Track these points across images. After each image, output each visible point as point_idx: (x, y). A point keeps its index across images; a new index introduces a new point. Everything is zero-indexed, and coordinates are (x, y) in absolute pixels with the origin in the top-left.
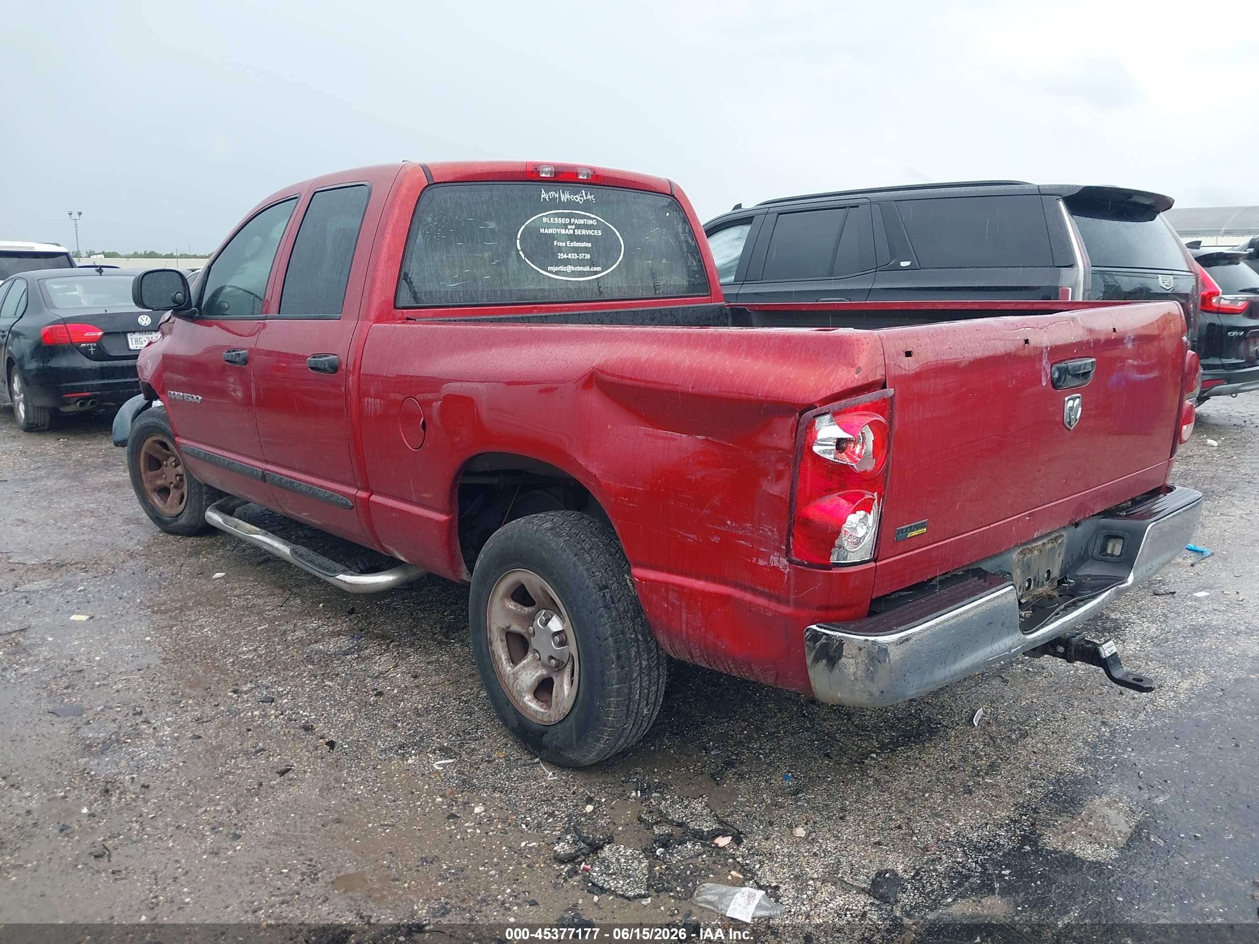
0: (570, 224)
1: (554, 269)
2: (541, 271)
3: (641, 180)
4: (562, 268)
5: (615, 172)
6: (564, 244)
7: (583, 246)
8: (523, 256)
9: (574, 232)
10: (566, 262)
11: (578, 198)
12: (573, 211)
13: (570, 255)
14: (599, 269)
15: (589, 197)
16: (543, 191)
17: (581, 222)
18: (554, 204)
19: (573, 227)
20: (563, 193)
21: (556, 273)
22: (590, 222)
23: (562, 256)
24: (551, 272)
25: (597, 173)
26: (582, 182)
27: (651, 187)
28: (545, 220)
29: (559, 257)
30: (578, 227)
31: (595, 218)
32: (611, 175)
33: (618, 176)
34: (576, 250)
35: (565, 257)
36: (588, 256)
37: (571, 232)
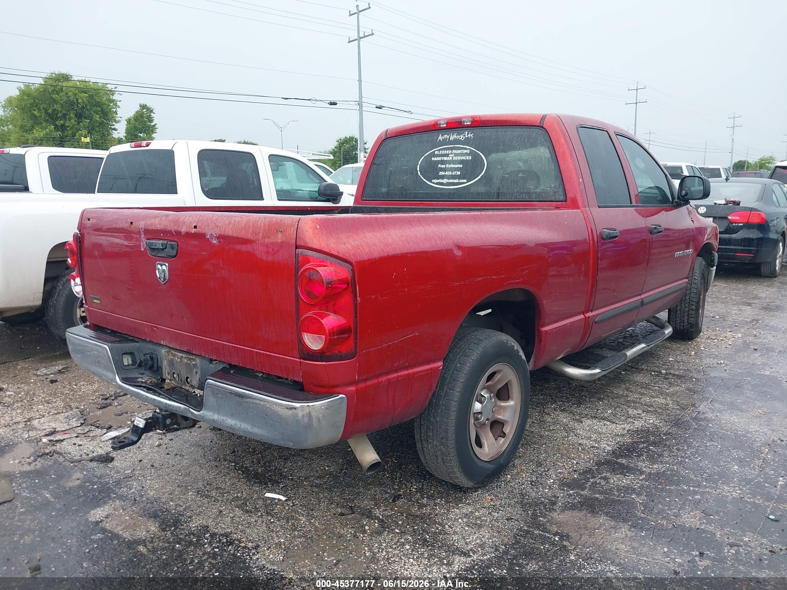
0: (452, 154)
1: (436, 181)
2: (428, 183)
3: (512, 119)
4: (441, 181)
5: (491, 116)
6: (445, 166)
7: (456, 167)
8: (419, 174)
9: (453, 158)
10: (443, 177)
11: (462, 137)
12: (456, 146)
13: (447, 172)
14: (465, 181)
15: (469, 135)
16: (440, 136)
17: (459, 151)
18: (445, 142)
19: (453, 155)
20: (453, 135)
21: (437, 184)
22: (465, 151)
23: (441, 173)
24: (434, 183)
25: (476, 119)
26: (468, 126)
27: (521, 123)
28: (436, 153)
29: (440, 174)
30: (456, 155)
31: (469, 149)
32: (487, 119)
33: (493, 119)
34: (452, 170)
35: (444, 173)
36: (459, 173)
37: (451, 158)
